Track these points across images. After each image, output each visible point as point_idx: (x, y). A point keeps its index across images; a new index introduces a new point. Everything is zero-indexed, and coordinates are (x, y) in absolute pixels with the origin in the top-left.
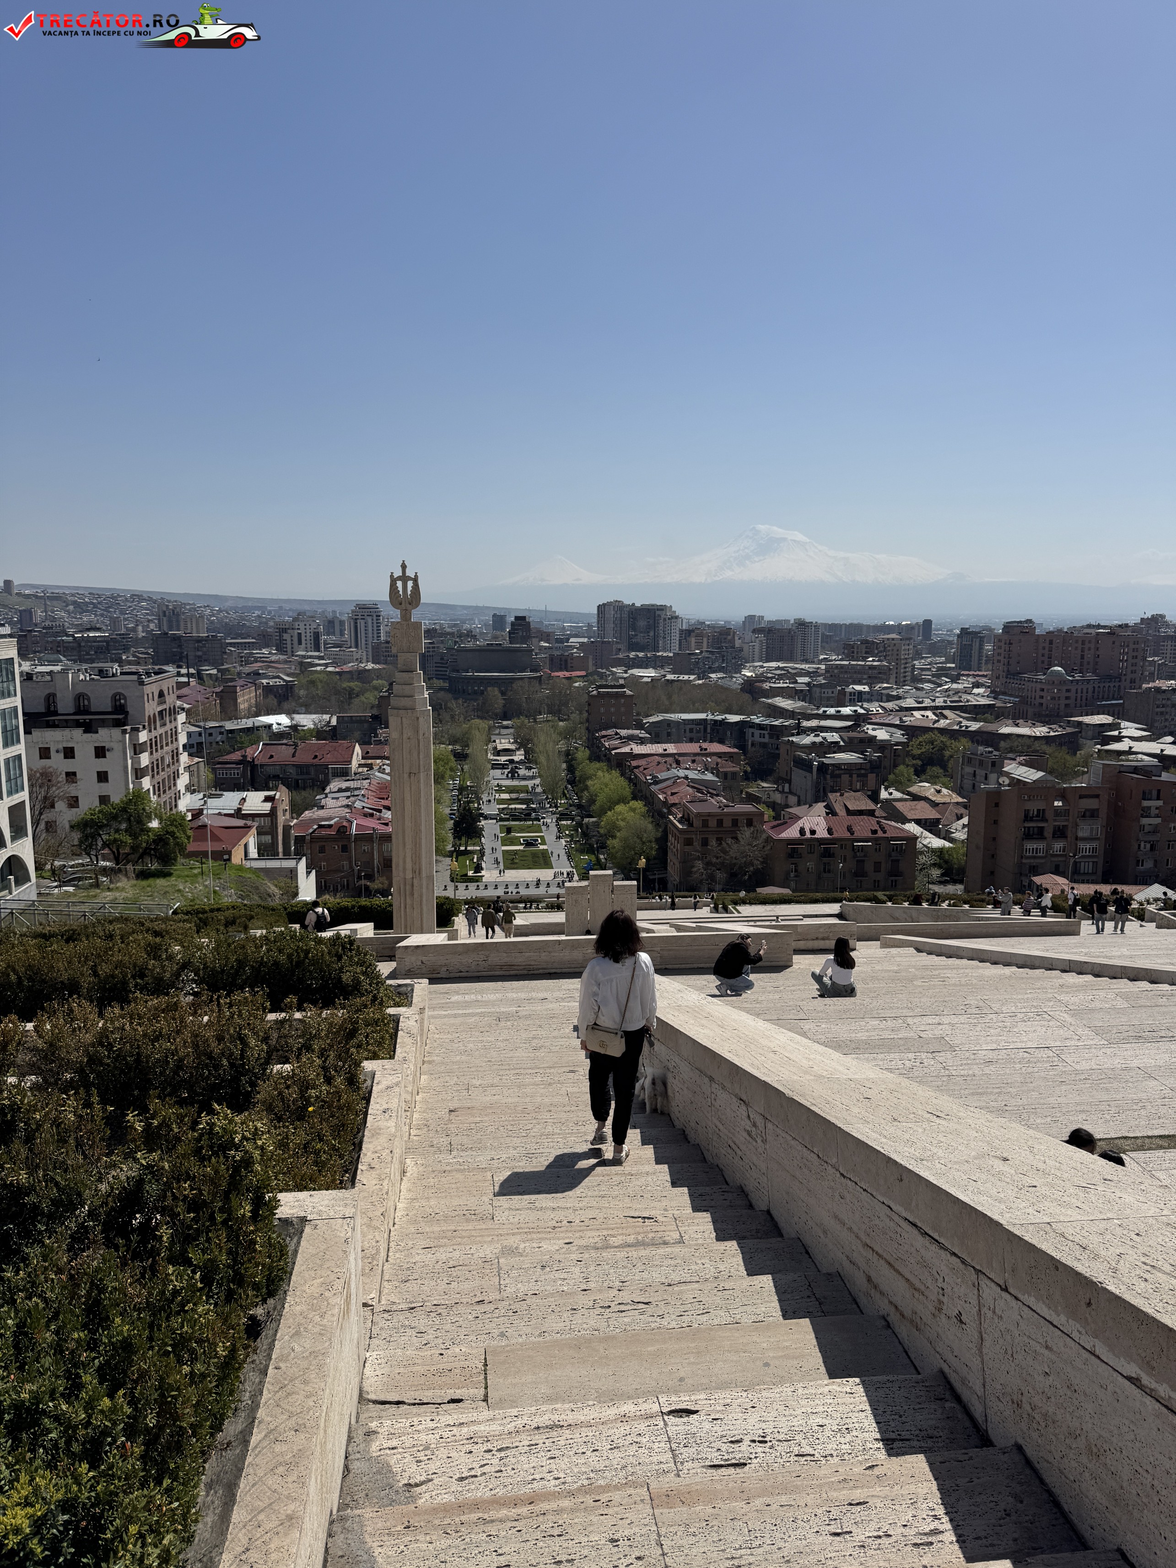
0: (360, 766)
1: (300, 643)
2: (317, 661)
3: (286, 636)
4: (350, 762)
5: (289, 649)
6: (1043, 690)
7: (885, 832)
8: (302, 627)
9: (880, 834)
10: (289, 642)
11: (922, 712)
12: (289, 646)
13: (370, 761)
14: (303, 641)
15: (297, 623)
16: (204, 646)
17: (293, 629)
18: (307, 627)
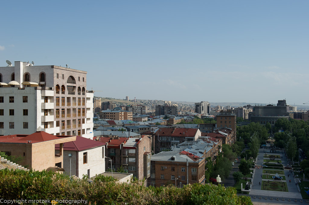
1: (203, 110)
3: (198, 108)
4: (194, 136)
5: (199, 112)
8: (204, 105)
10: (199, 110)
12: (199, 111)
14: (204, 109)
15: (202, 103)
16: (171, 109)
17: (201, 105)
18: (206, 105)
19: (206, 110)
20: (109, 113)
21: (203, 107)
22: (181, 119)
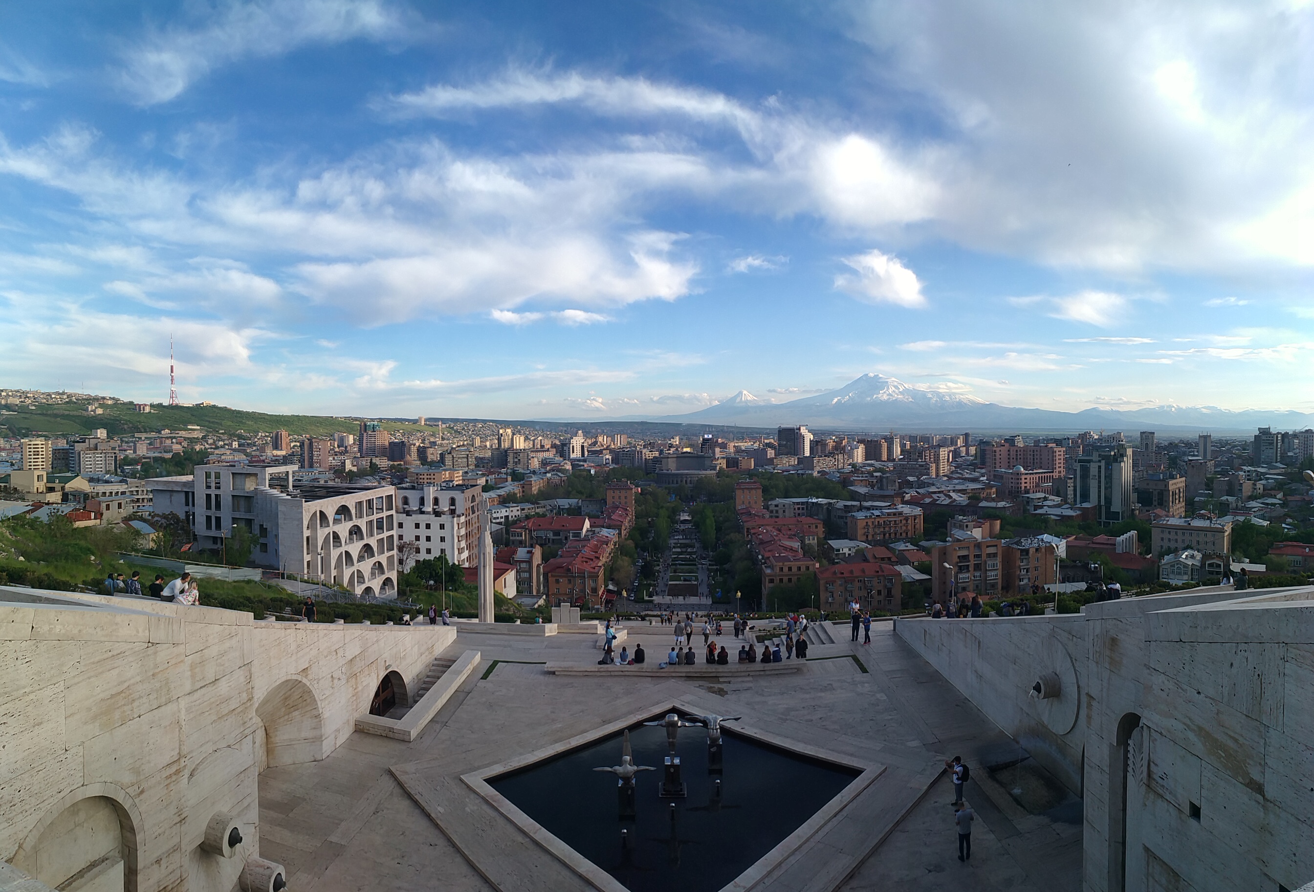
0: (587, 531)
1: (573, 452)
2: (582, 463)
4: (582, 529)
5: (567, 456)
6: (1012, 478)
7: (883, 572)
8: (575, 442)
9: (880, 573)
10: (567, 452)
11: (938, 495)
12: (567, 454)
13: (593, 529)
14: (575, 451)
15: (572, 440)
16: (519, 455)
17: (570, 444)
18: (578, 442)
19: (578, 451)
20: (425, 474)
21: (573, 447)
22: (543, 479)
